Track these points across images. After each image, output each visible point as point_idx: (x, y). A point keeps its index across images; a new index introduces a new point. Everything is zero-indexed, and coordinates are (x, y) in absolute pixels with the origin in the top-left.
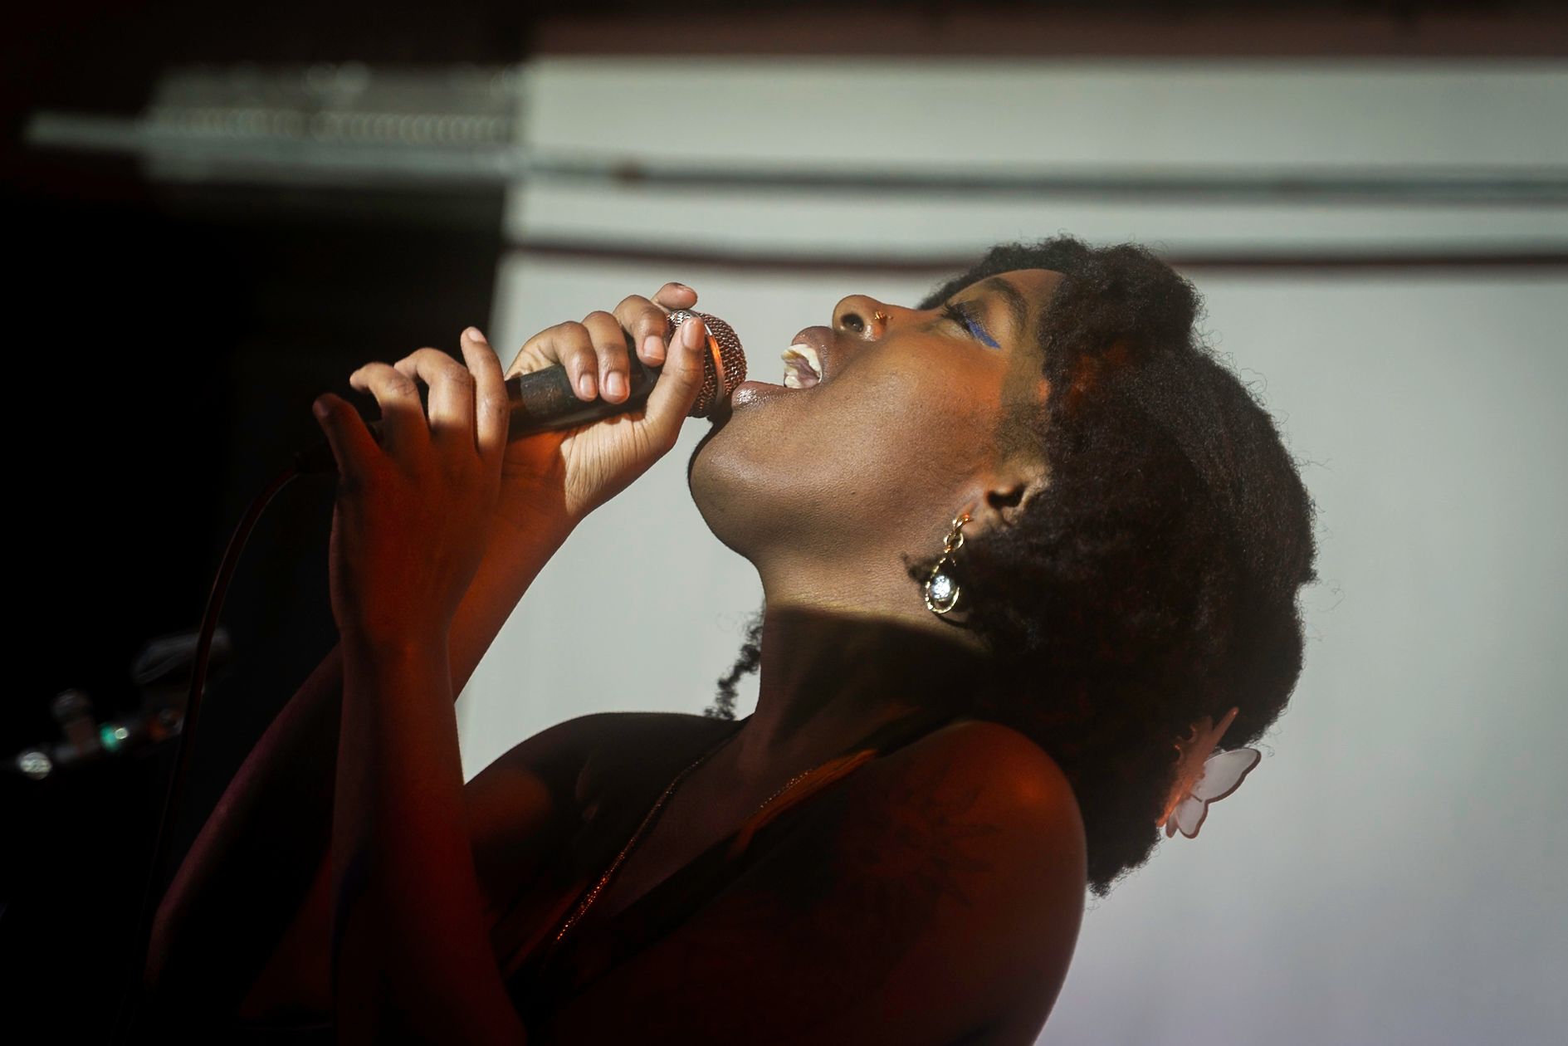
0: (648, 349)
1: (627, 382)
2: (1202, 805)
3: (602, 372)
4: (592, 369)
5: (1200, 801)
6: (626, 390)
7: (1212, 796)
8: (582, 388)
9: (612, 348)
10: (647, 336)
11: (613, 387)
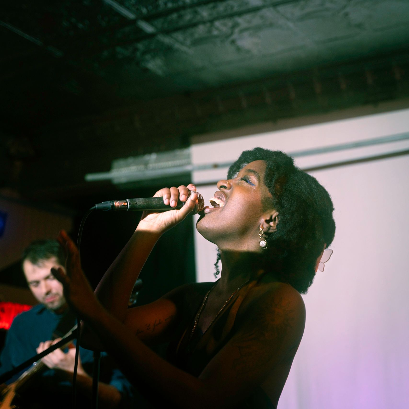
0: (182, 198)
1: (177, 203)
2: (323, 264)
3: (171, 200)
4: (169, 198)
5: (322, 263)
6: (176, 205)
7: (325, 262)
8: (166, 202)
9: (175, 195)
10: (182, 195)
11: (173, 204)
